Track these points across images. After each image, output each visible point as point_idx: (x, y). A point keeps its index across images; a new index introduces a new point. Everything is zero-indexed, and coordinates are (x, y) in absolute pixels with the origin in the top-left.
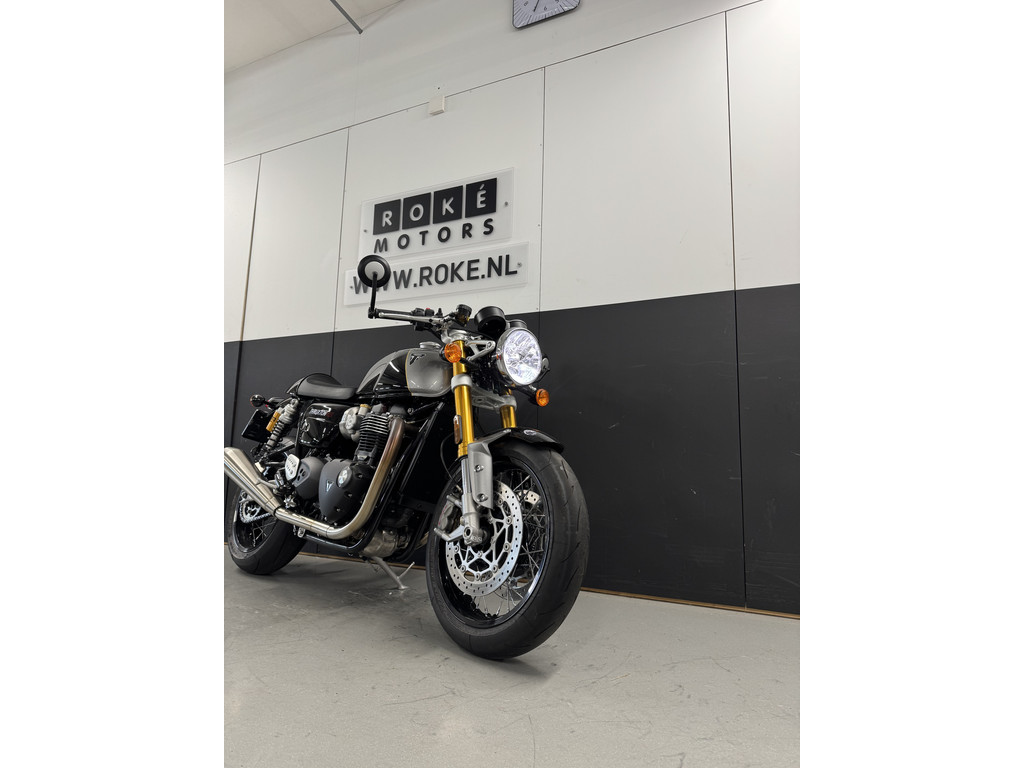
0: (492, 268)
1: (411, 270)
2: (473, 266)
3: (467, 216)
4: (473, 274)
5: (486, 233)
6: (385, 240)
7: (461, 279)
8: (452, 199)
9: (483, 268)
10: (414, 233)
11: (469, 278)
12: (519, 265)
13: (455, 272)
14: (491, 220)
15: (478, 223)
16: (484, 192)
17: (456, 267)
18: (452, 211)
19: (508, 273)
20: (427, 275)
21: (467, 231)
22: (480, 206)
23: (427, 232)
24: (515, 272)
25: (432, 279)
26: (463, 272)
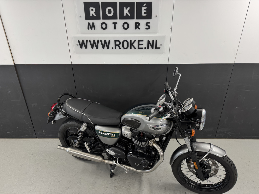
0: (149, 45)
1: (109, 41)
2: (141, 43)
3: (137, 19)
4: (141, 46)
5: (147, 29)
6: (93, 24)
7: (135, 48)
8: (129, 8)
9: (145, 44)
10: (110, 22)
11: (139, 48)
12: (162, 45)
13: (132, 44)
14: (149, 23)
15: (143, 22)
16: (146, 8)
17: (132, 42)
18: (129, 15)
19: (156, 48)
21: (137, 26)
22: (143, 15)
23: (116, 23)
24: (160, 48)
25: (121, 46)
26: (136, 45)
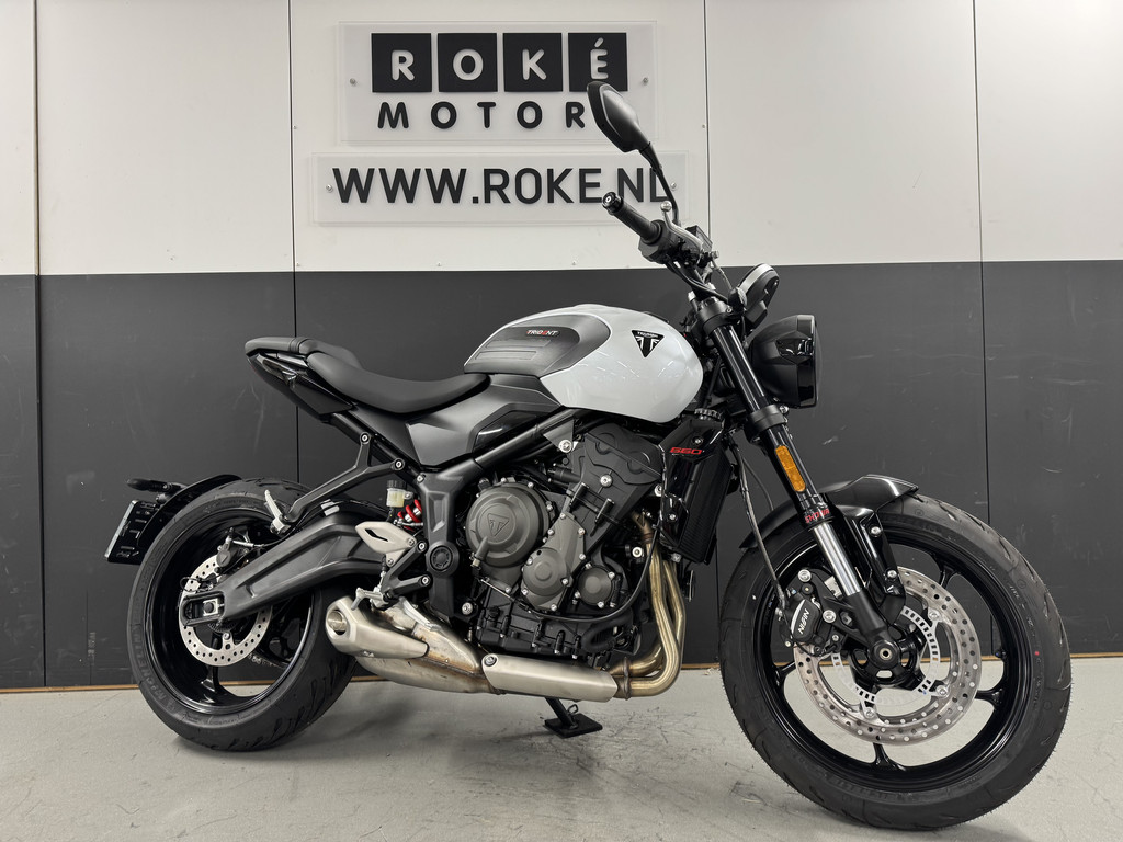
0: (626, 186)
1: (463, 172)
2: (590, 179)
3: (572, 90)
4: (590, 193)
6: (401, 107)
7: (568, 200)
8: (539, 55)
9: (608, 183)
10: (466, 103)
11: (583, 199)
13: (554, 185)
16: (603, 53)
17: (555, 178)
18: (542, 76)
19: (654, 198)
20: (496, 185)
21: (573, 115)
22: (595, 75)
23: (493, 104)
25: (510, 191)
26: (570, 186)
